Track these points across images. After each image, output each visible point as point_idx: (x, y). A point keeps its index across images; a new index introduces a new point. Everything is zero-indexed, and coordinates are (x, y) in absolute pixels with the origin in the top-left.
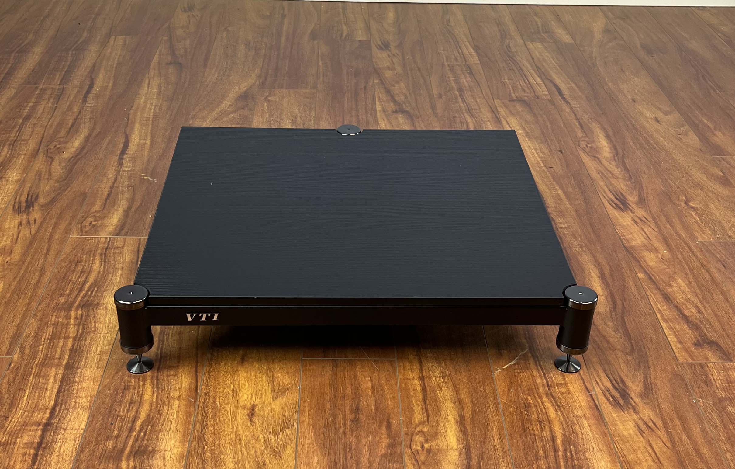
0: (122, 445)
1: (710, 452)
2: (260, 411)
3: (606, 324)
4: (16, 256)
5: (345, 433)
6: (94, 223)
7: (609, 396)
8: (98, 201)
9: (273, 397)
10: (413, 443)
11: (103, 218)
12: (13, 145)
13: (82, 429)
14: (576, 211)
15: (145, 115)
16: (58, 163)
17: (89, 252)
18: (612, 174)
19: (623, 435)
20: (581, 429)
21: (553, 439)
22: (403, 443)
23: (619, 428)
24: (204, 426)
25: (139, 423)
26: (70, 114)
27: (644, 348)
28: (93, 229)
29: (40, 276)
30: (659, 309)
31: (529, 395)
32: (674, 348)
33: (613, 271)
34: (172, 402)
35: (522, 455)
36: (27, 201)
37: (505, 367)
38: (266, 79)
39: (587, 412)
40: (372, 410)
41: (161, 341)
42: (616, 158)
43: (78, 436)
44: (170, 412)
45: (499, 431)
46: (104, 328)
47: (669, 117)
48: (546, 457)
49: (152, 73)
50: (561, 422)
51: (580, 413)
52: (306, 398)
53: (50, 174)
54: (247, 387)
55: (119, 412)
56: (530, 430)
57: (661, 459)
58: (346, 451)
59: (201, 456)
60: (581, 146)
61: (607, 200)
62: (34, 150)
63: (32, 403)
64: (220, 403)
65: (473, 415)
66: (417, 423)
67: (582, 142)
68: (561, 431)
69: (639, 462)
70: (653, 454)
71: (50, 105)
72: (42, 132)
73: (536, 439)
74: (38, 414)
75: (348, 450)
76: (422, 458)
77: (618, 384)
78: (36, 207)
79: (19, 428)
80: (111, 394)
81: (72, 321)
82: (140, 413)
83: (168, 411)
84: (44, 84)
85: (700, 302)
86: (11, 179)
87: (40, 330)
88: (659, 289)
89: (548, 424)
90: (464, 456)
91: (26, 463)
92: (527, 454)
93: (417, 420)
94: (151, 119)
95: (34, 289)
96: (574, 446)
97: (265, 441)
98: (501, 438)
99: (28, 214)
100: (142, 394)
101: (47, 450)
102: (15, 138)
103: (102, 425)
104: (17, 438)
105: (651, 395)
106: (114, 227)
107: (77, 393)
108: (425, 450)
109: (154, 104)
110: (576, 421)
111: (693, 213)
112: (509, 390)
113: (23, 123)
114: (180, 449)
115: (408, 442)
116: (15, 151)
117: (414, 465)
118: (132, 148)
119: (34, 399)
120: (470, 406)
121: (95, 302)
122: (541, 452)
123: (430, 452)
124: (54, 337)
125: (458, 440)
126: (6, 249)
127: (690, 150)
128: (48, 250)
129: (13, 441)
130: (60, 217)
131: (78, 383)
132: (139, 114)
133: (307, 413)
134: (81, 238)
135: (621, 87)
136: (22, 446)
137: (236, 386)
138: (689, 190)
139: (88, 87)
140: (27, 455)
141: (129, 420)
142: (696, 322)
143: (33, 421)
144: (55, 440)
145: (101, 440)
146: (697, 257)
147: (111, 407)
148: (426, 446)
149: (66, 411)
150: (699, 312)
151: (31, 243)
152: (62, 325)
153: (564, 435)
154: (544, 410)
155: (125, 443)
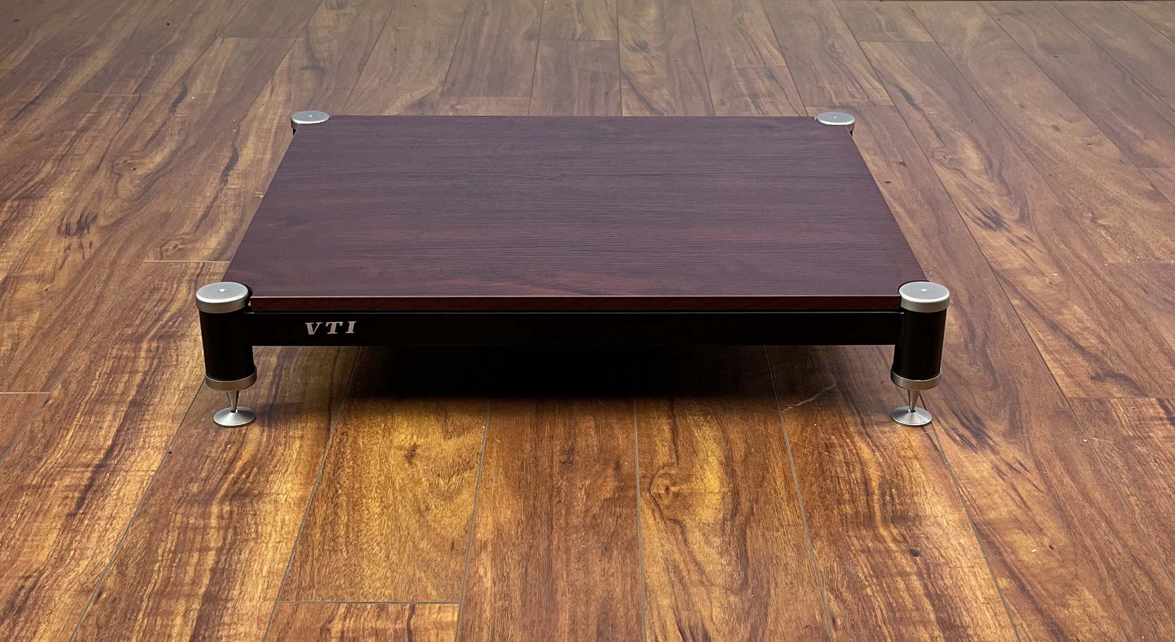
0: (213, 487)
1: (1104, 496)
2: (424, 451)
3: (956, 356)
4: (62, 281)
5: (551, 476)
6: (179, 246)
7: (954, 435)
8: (188, 221)
9: (445, 437)
10: (652, 486)
11: (195, 241)
12: (60, 160)
13: (152, 471)
14: (922, 231)
15: (265, 126)
16: (128, 180)
17: (172, 279)
18: (981, 188)
19: (974, 478)
20: (909, 471)
21: (866, 482)
22: (638, 486)
23: (968, 470)
24: (338, 467)
25: (240, 463)
26: (150, 124)
27: (1014, 382)
28: (179, 253)
29: (96, 305)
30: (1040, 339)
31: (833, 434)
32: (1059, 382)
33: (974, 297)
34: (291, 442)
35: (817, 498)
36: (79, 222)
37: (800, 404)
38: (453, 85)
39: (920, 453)
40: (593, 451)
41: (277, 376)
42: (990, 171)
43: (146, 478)
44: (287, 452)
45: (784, 474)
46: (191, 361)
47: (1075, 124)
48: (853, 501)
49: (277, 79)
50: (879, 464)
51: (910, 454)
52: (495, 438)
53: (116, 192)
54: (406, 426)
55: (211, 452)
56: (831, 472)
57: (1029, 503)
58: (552, 494)
59: (332, 500)
60: (936, 158)
61: (971, 218)
62: (93, 166)
63: (78, 443)
64: (363, 443)
65: (746, 456)
66: (661, 465)
67: (938, 154)
68: (879, 473)
69: (994, 506)
70: (1017, 498)
71: (119, 115)
72: (106, 146)
73: (839, 482)
74: (88, 454)
75: (555, 494)
76: (666, 502)
77: (970, 422)
78: (93, 229)
79: (59, 469)
80: (199, 434)
81: (143, 354)
82: (242, 454)
83: (284, 451)
84: (111, 92)
85: (1105, 330)
86: (55, 198)
87: (92, 365)
88: (1043, 317)
89: (858, 466)
90: (729, 499)
91: (67, 507)
92: (825, 497)
93: (660, 462)
94: (273, 130)
95: (87, 319)
96: (897, 489)
97: (430, 484)
98: (788, 481)
99: (81, 237)
100: (246, 433)
101: (99, 494)
102: (64, 153)
103: (183, 466)
104: (54, 480)
105: (1019, 434)
106: (211, 251)
107: (147, 432)
108: (671, 494)
109: (279, 114)
110: (902, 463)
111: (1103, 232)
112: (803, 429)
113: (76, 136)
114: (301, 493)
115: (646, 486)
116: (62, 167)
117: (653, 510)
118: (242, 164)
119: (82, 438)
120: (742, 447)
121: (179, 334)
122: (847, 496)
123: (678, 495)
124: (113, 371)
125: (722, 483)
126: (46, 277)
127: (1103, 160)
128: (109, 278)
129: (48, 483)
130: (129, 241)
131: (149, 421)
132: (256, 124)
133: (495, 454)
134: (158, 263)
135: (1004, 92)
136: (61, 488)
137: (389, 424)
138: (1098, 206)
139: (178, 95)
140: (68, 499)
141: (224, 461)
142: (1096, 354)
143: (79, 462)
144: (112, 483)
145: (181, 483)
146: (1104, 282)
147: (198, 447)
148: (673, 489)
149: (130, 452)
150: (1103, 342)
151: (84, 269)
152: (127, 358)
153: (883, 477)
154: (854, 451)
155: (217, 486)
